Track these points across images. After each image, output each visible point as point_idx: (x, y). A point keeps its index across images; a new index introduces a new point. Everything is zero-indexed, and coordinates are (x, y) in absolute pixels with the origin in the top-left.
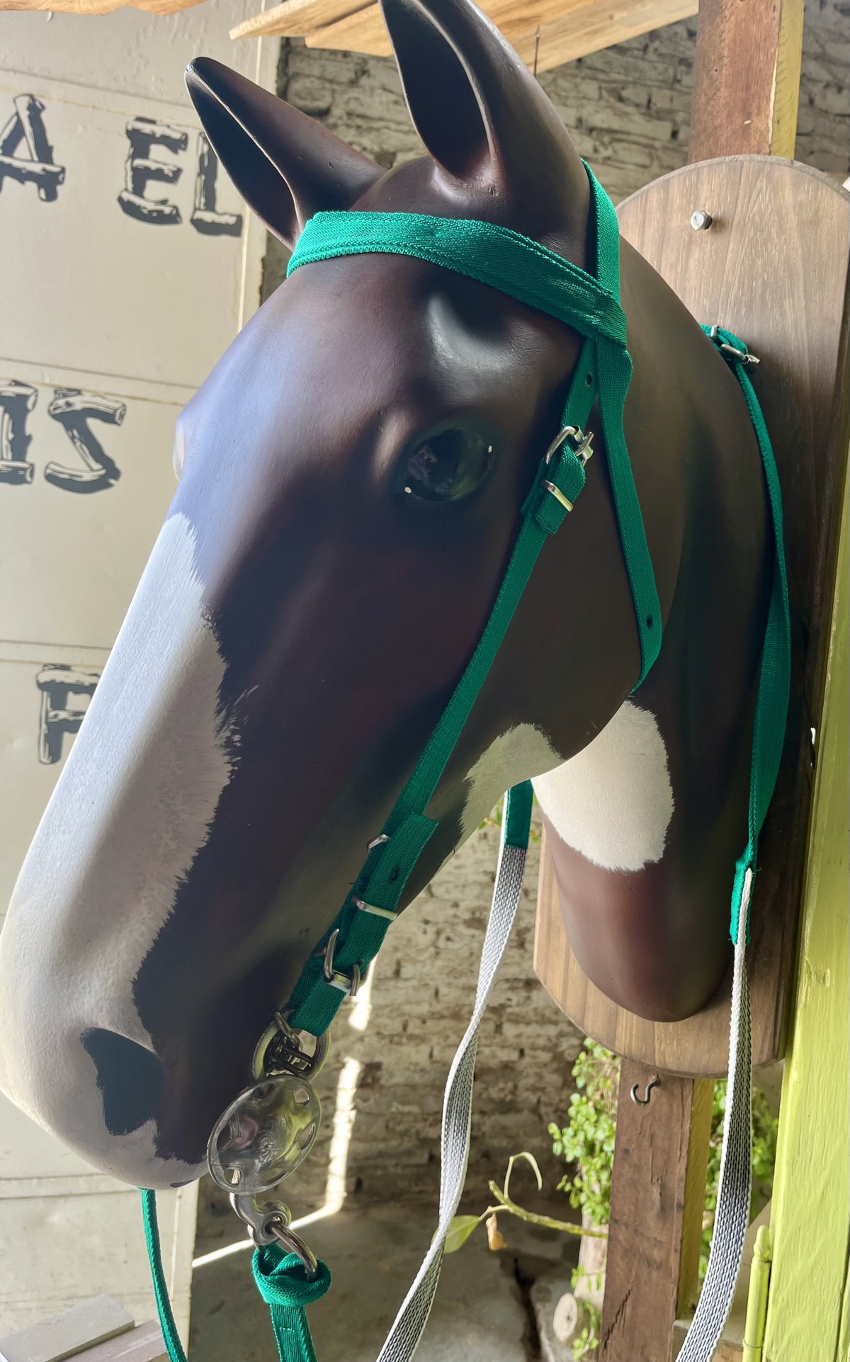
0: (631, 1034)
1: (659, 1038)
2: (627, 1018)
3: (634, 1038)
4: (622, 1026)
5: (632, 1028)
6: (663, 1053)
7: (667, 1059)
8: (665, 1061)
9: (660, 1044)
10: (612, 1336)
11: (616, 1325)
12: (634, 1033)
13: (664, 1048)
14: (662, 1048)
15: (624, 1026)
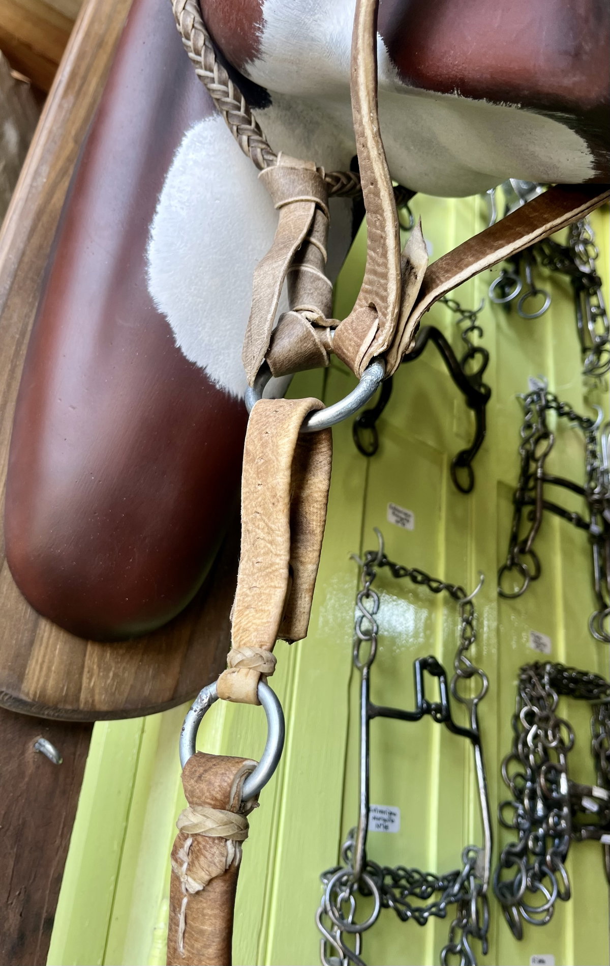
0: (49, 669)
1: (91, 672)
2: (46, 648)
3: (53, 675)
4: (37, 661)
5: (51, 662)
6: (92, 691)
7: (97, 697)
8: (93, 701)
9: (90, 679)
12: (53, 668)
13: (94, 683)
14: (92, 684)
15: (40, 660)
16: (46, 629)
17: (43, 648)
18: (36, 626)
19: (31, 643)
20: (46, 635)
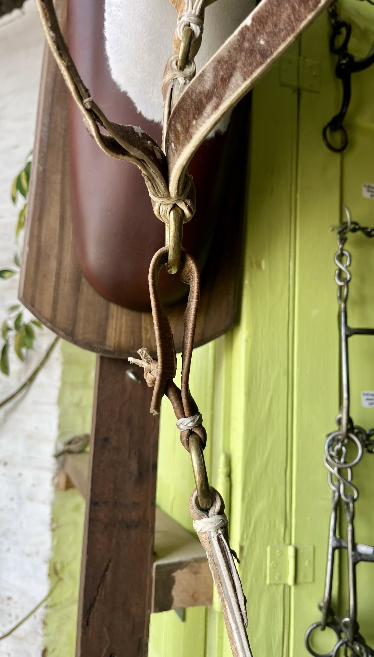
0: (120, 332)
1: (146, 329)
2: (117, 319)
3: (123, 335)
4: (112, 328)
5: (121, 327)
9: (147, 334)
10: (94, 610)
11: (98, 598)
12: (123, 330)
13: (150, 336)
14: (148, 336)
15: (114, 327)
16: (114, 309)
17: (114, 320)
18: (108, 309)
19: (107, 318)
20: (115, 312)
